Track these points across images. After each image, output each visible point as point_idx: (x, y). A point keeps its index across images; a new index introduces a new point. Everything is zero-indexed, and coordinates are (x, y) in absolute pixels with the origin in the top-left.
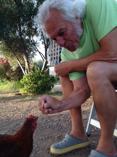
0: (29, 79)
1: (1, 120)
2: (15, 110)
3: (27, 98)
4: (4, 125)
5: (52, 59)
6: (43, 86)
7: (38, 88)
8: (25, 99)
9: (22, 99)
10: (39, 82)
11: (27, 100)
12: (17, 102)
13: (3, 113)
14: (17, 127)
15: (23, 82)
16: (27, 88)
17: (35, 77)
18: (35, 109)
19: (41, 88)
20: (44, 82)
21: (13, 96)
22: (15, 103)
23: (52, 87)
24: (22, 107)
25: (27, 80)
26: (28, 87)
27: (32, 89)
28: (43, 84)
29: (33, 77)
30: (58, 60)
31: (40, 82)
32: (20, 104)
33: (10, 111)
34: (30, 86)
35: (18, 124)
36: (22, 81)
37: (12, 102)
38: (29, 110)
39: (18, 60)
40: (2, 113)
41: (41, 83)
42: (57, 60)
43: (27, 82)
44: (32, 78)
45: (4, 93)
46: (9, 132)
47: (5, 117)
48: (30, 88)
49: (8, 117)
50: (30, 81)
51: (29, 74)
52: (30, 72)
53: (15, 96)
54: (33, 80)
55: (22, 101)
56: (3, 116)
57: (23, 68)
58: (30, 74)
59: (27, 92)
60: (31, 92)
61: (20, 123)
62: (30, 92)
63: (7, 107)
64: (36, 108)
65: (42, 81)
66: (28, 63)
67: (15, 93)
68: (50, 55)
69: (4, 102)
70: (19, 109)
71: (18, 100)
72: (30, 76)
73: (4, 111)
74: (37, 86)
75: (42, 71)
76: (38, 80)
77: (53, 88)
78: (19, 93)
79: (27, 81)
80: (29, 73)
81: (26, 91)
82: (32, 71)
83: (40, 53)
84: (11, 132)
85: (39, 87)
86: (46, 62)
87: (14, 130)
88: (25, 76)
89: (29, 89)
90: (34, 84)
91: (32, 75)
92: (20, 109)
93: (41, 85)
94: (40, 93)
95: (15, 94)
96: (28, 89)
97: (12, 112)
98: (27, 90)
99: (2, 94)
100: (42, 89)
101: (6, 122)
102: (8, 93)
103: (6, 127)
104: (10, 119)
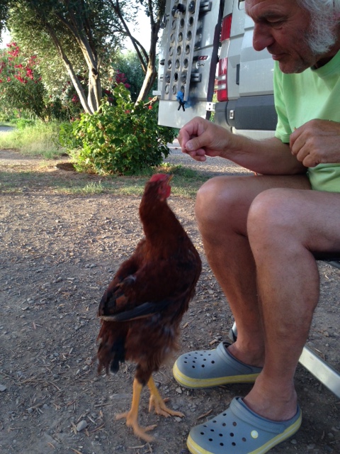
0: (97, 128)
1: (19, 258)
2: (55, 229)
3: (90, 187)
4: (24, 276)
5: (169, 77)
6: (136, 153)
7: (123, 156)
8: (84, 189)
9: (76, 190)
10: (126, 138)
11: (89, 195)
12: (61, 196)
13: (22, 235)
14: (59, 290)
15: (80, 134)
16: (92, 152)
17: (116, 122)
18: (109, 231)
19: (133, 157)
20: (143, 138)
21: (51, 173)
22: (56, 199)
23: (163, 155)
24: (73, 217)
25: (90, 128)
26: (93, 149)
27: (106, 157)
28: (137, 147)
29: (109, 121)
30: (186, 86)
31: (129, 138)
32: (69, 207)
33: (43, 231)
34: (101, 148)
35: (61, 280)
36: (78, 132)
37: (48, 197)
38: (93, 234)
39: (68, 62)
40: (20, 234)
41: (134, 142)
42: (182, 84)
43: (93, 135)
44: (107, 124)
45: (27, 157)
46: (37, 305)
47: (29, 251)
48: (99, 155)
49: (37, 251)
50: (99, 134)
51: (98, 111)
52: (100, 104)
53: (56, 172)
54: (110, 131)
55: (75, 196)
56: (24, 247)
57: (80, 90)
58: (101, 111)
59: (92, 161)
60: (102, 165)
61: (68, 276)
62: (100, 166)
63: (33, 215)
64: (110, 229)
65: (134, 137)
66: (96, 77)
67: (57, 162)
68: (163, 64)
69: (27, 193)
70: (65, 227)
71: (66, 191)
72: (100, 119)
73: (26, 228)
74: (120, 151)
75: (137, 104)
76: (124, 133)
77: (166, 156)
78: (69, 161)
79: (90, 133)
80: (98, 109)
81: (88, 159)
82: (108, 103)
83: (134, 40)
84: (41, 305)
85: (125, 153)
86: (150, 78)
87: (50, 299)
88: (87, 117)
89: (96, 156)
90: (113, 142)
91: (106, 116)
92: (69, 226)
93: (133, 149)
94: (128, 172)
95: (58, 166)
96: (94, 155)
97: (48, 233)
98: (90, 157)
99: (22, 158)
100: (136, 160)
101: (30, 266)
102: (37, 156)
103: (30, 286)
104: (42, 256)
